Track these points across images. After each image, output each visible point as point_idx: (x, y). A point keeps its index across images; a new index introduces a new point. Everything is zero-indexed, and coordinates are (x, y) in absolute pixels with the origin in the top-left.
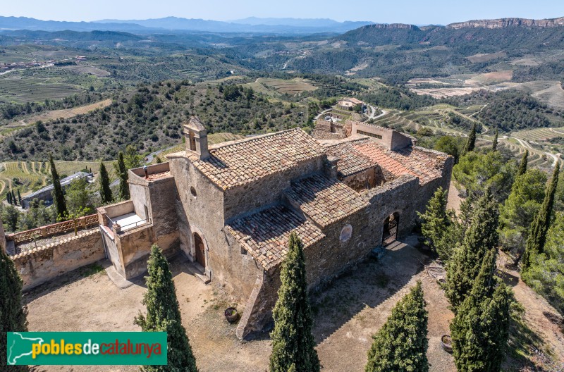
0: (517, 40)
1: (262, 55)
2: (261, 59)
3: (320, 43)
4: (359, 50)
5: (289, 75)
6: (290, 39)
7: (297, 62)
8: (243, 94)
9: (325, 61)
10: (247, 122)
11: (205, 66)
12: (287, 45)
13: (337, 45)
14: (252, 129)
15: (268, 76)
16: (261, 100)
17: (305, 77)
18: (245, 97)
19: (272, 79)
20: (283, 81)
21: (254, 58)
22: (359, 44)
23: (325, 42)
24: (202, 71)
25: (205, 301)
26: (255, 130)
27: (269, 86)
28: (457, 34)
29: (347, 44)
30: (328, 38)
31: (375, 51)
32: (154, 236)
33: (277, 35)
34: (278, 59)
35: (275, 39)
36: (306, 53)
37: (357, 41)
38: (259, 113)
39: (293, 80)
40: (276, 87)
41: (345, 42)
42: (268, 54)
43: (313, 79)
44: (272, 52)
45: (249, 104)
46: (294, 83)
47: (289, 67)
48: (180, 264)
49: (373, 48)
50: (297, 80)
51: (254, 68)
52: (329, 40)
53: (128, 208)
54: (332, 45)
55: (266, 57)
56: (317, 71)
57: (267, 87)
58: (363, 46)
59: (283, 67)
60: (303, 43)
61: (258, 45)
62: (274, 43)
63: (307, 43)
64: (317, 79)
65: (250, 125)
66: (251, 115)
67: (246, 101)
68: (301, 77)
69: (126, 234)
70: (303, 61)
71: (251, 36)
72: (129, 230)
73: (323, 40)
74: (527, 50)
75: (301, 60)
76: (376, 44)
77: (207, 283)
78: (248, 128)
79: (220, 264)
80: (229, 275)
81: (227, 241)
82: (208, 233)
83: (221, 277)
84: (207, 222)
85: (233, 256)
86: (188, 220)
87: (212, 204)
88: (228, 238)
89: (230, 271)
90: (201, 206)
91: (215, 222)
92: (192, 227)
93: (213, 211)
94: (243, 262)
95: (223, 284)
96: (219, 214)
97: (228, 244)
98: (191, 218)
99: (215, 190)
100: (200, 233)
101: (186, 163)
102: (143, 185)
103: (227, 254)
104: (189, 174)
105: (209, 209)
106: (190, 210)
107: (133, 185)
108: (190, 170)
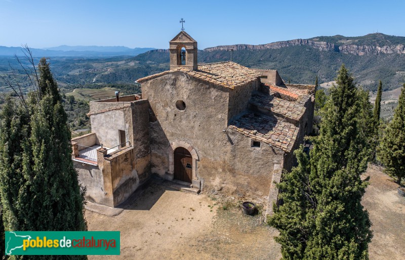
0: (246, 57)
1: (76, 72)
2: (74, 76)
3: (119, 63)
4: (148, 67)
5: (99, 86)
6: (97, 60)
7: (103, 77)
8: (66, 100)
9: (125, 75)
10: (72, 121)
11: (27, 83)
12: (94, 65)
13: (132, 64)
14: (77, 126)
15: (82, 87)
16: (82, 104)
17: (113, 87)
18: (68, 102)
19: (86, 89)
20: (96, 90)
21: (68, 75)
22: (147, 63)
23: (123, 62)
24: (25, 87)
25: (209, 206)
26: (80, 127)
27: (84, 94)
28: (211, 55)
29: (139, 63)
30: (125, 59)
31: (159, 67)
32: (134, 159)
33: (85, 59)
34: (88, 75)
35: (84, 61)
36: (110, 70)
37: (146, 61)
38: (81, 114)
39: (103, 89)
40: (90, 95)
41: (137, 62)
42: (80, 72)
43: (118, 87)
44: (83, 70)
45: (72, 107)
46: (105, 91)
47: (97, 81)
48: (158, 185)
49: (158, 65)
50: (107, 89)
51: (69, 82)
52: (125, 60)
53: (91, 141)
54: (128, 64)
55: (78, 74)
56: (119, 83)
57: (83, 95)
58: (150, 64)
59: (93, 81)
60: (106, 63)
61: (71, 65)
62: (83, 64)
63: (110, 63)
64: (122, 87)
65: (75, 123)
66: (75, 116)
67: (70, 106)
68: (109, 86)
69: (114, 156)
70: (108, 75)
71: (65, 59)
72: (115, 153)
73: (121, 60)
74: (253, 63)
75: (106, 75)
76: (160, 63)
77: (199, 192)
78: (74, 126)
79: (216, 169)
80: (229, 176)
81: (230, 140)
82: (199, 142)
83: (216, 182)
84: (200, 130)
85: (238, 153)
86: (168, 138)
87: (210, 109)
88: (232, 137)
89: (232, 171)
90: (191, 117)
91: (212, 127)
92: (173, 143)
93: (210, 117)
94: (253, 155)
95: (220, 188)
96: (220, 116)
97: (232, 143)
98: (172, 135)
99: (216, 94)
100: (186, 146)
101: (173, 77)
102: (121, 108)
103: (229, 155)
104: (176, 89)
105: (205, 116)
106: (173, 126)
107: (100, 115)
108: (178, 83)
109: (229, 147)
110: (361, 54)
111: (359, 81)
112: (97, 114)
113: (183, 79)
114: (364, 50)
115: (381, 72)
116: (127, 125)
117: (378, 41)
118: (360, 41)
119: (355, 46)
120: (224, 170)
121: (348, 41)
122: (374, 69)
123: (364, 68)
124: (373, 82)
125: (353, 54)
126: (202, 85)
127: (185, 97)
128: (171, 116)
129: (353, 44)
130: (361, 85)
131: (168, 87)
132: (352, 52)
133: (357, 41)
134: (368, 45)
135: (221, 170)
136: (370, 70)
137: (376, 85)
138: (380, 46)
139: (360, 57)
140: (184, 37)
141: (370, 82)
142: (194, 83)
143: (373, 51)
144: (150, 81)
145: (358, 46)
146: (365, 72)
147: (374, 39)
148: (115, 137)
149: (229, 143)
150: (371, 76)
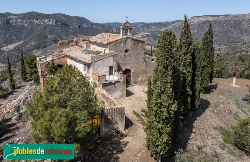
79: (140, 73)
80: (145, 75)
81: (145, 61)
82: (134, 64)
83: (140, 79)
84: (134, 60)
85: (147, 65)
86: (121, 66)
87: (138, 51)
88: (146, 60)
89: (146, 72)
90: (131, 55)
91: (139, 57)
92: (123, 68)
93: (138, 53)
94: (152, 64)
95: (141, 80)
96: (142, 53)
97: (146, 62)
98: (123, 64)
99: (141, 44)
100: (129, 68)
101: (125, 40)
102: (112, 56)
103: (144, 67)
104: (125, 45)
105: (136, 54)
106: (123, 61)
107: (99, 61)
108: (127, 42)
109: (145, 64)
110: (25, 25)
111: (27, 43)
112: (96, 61)
113: (129, 40)
114: (26, 22)
115: (39, 36)
116: (115, 63)
117: (34, 16)
118: (23, 16)
119: (20, 20)
120: (143, 73)
121: (15, 16)
122: (35, 34)
123: (29, 35)
124: (37, 43)
125: (20, 26)
126: (136, 42)
127: (129, 48)
128: (123, 57)
129: (19, 18)
130: (29, 45)
131: (122, 44)
132: (19, 24)
133: (21, 16)
134: (29, 19)
135: (142, 73)
136: (32, 35)
137: (38, 45)
138: (36, 20)
139: (25, 27)
140: (128, 24)
141: (34, 43)
142: (134, 41)
143: (32, 23)
144: (113, 43)
145: (22, 20)
146: (30, 37)
147: (32, 15)
148: (107, 70)
149: (145, 62)
150: (35, 39)
